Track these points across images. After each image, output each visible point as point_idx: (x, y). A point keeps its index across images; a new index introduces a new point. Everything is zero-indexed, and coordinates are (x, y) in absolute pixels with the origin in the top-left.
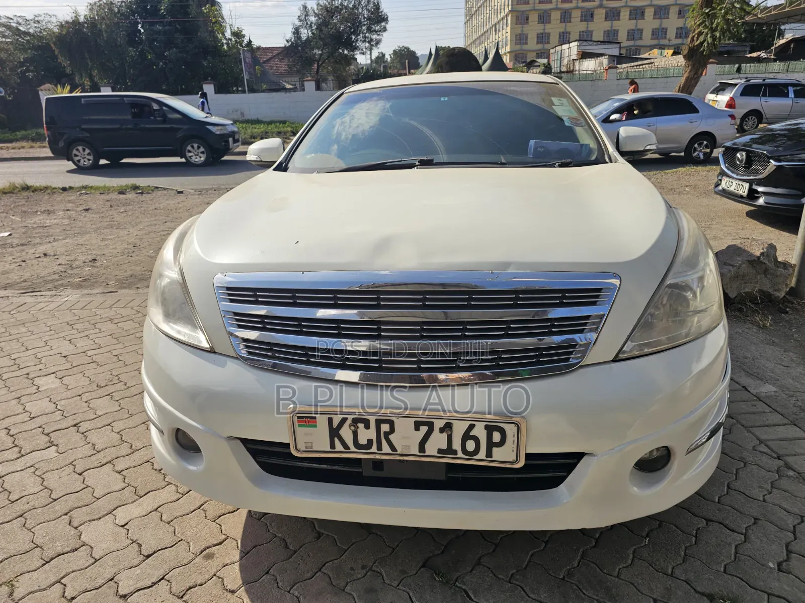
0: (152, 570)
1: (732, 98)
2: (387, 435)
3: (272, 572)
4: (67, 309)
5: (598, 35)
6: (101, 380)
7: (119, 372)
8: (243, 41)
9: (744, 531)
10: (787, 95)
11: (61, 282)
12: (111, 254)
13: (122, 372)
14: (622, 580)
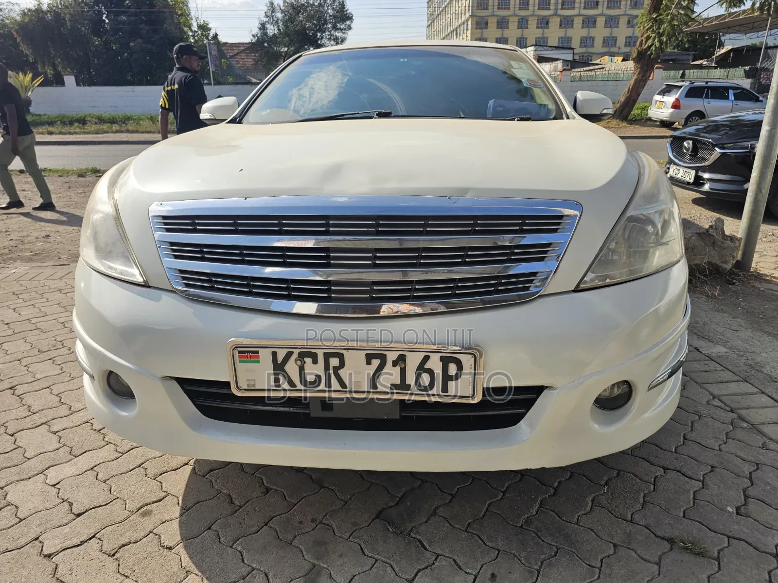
0: (83, 528)
1: (677, 100)
2: (336, 369)
3: (214, 528)
4: (15, 280)
5: (553, 41)
6: (44, 345)
7: (64, 338)
8: (209, 34)
9: (702, 479)
10: (727, 98)
11: (9, 256)
12: (65, 231)
13: (67, 338)
14: (581, 526)
